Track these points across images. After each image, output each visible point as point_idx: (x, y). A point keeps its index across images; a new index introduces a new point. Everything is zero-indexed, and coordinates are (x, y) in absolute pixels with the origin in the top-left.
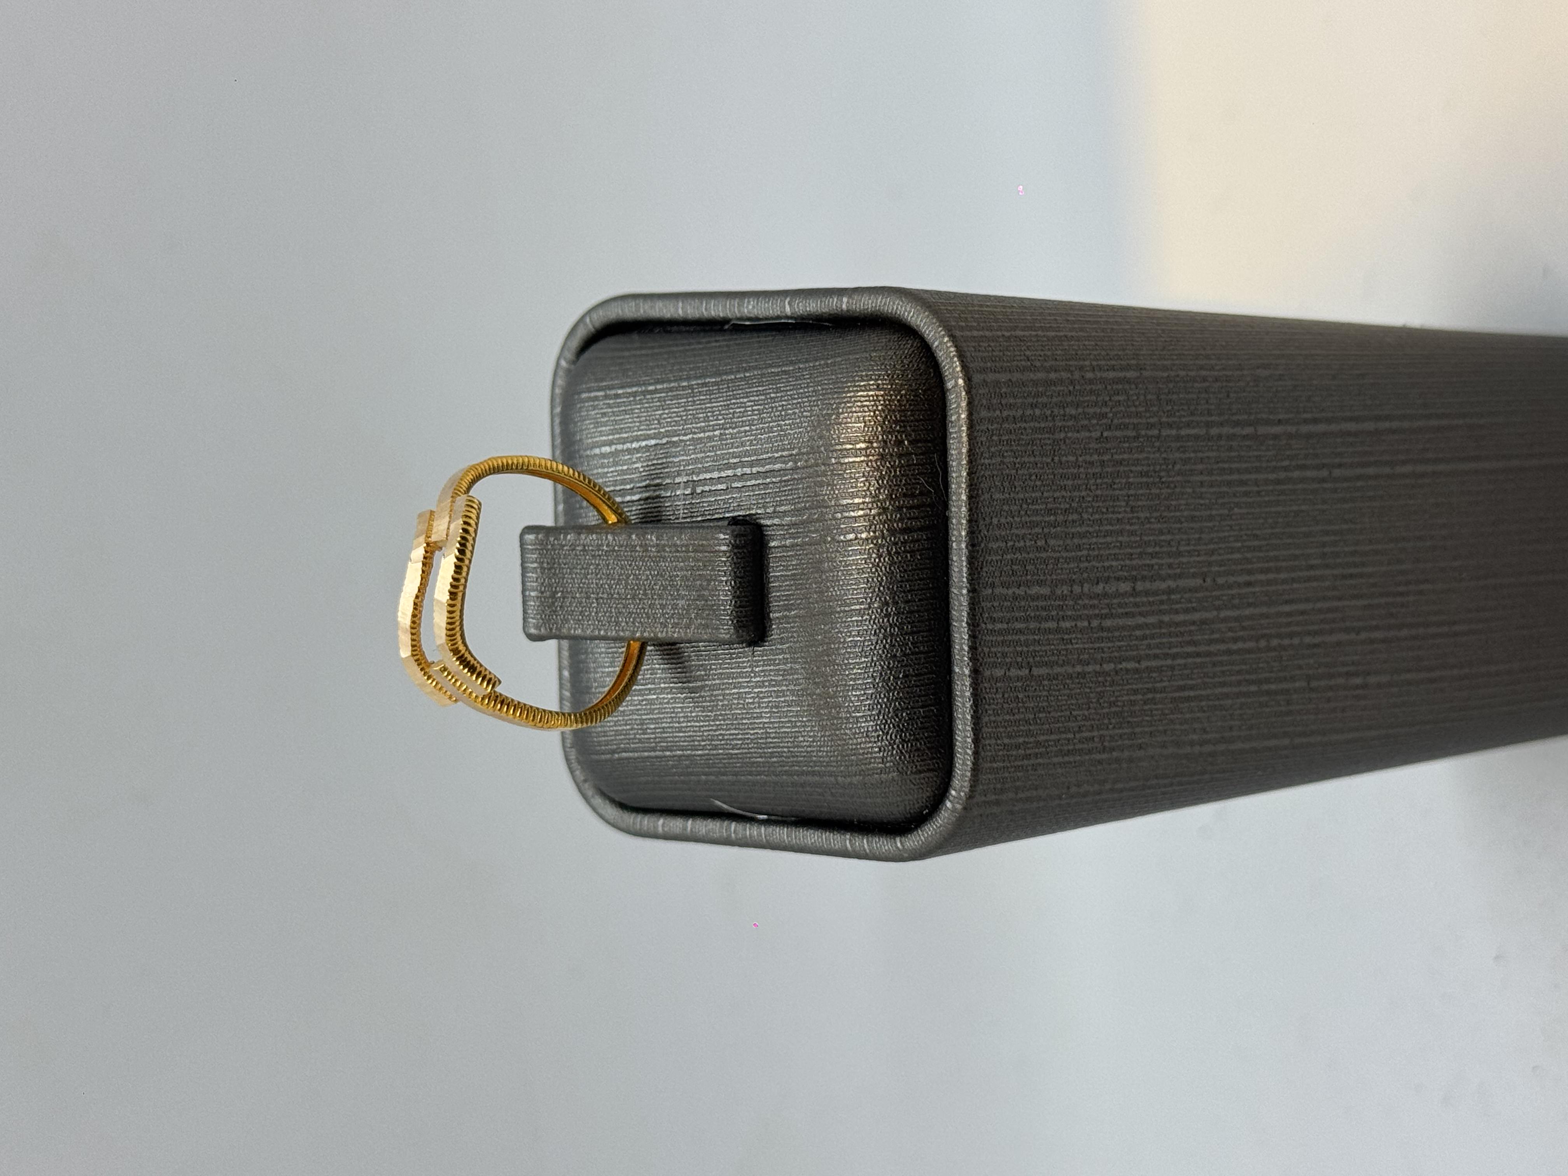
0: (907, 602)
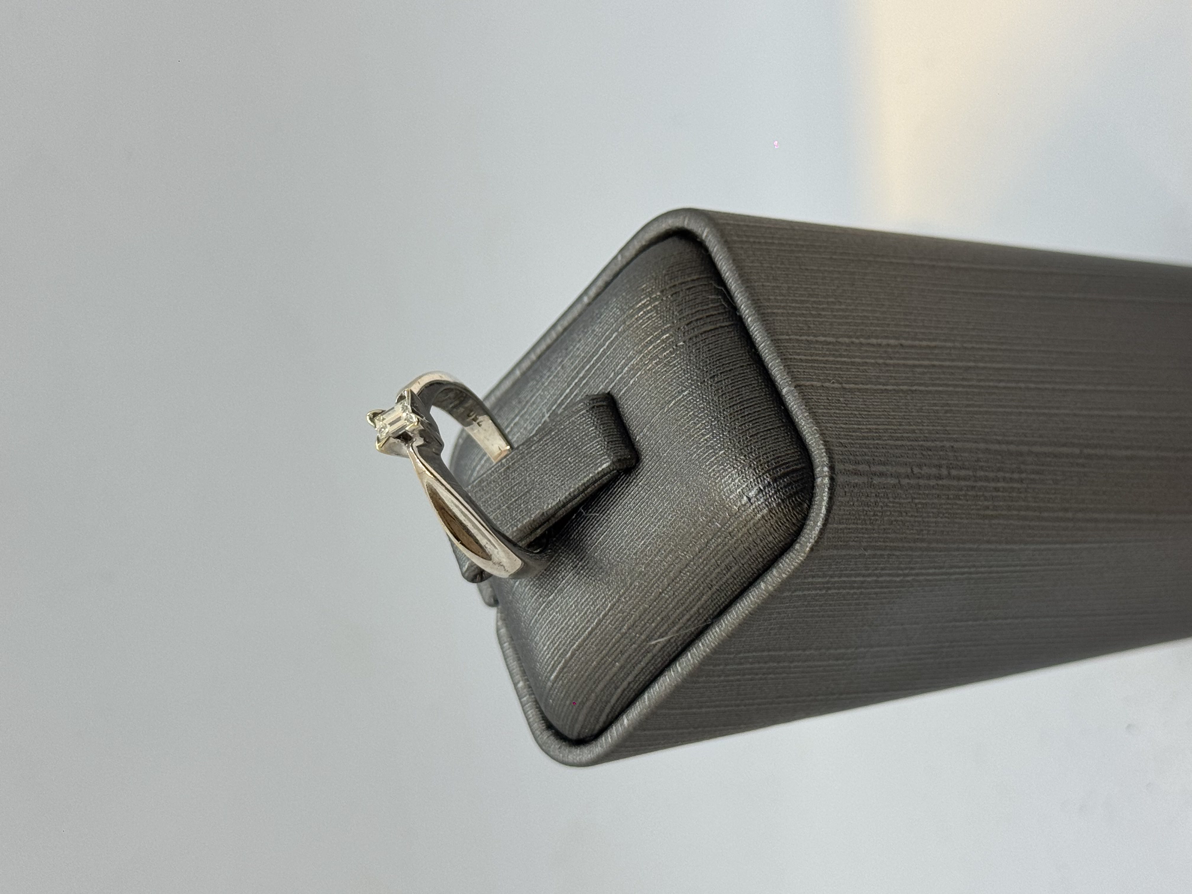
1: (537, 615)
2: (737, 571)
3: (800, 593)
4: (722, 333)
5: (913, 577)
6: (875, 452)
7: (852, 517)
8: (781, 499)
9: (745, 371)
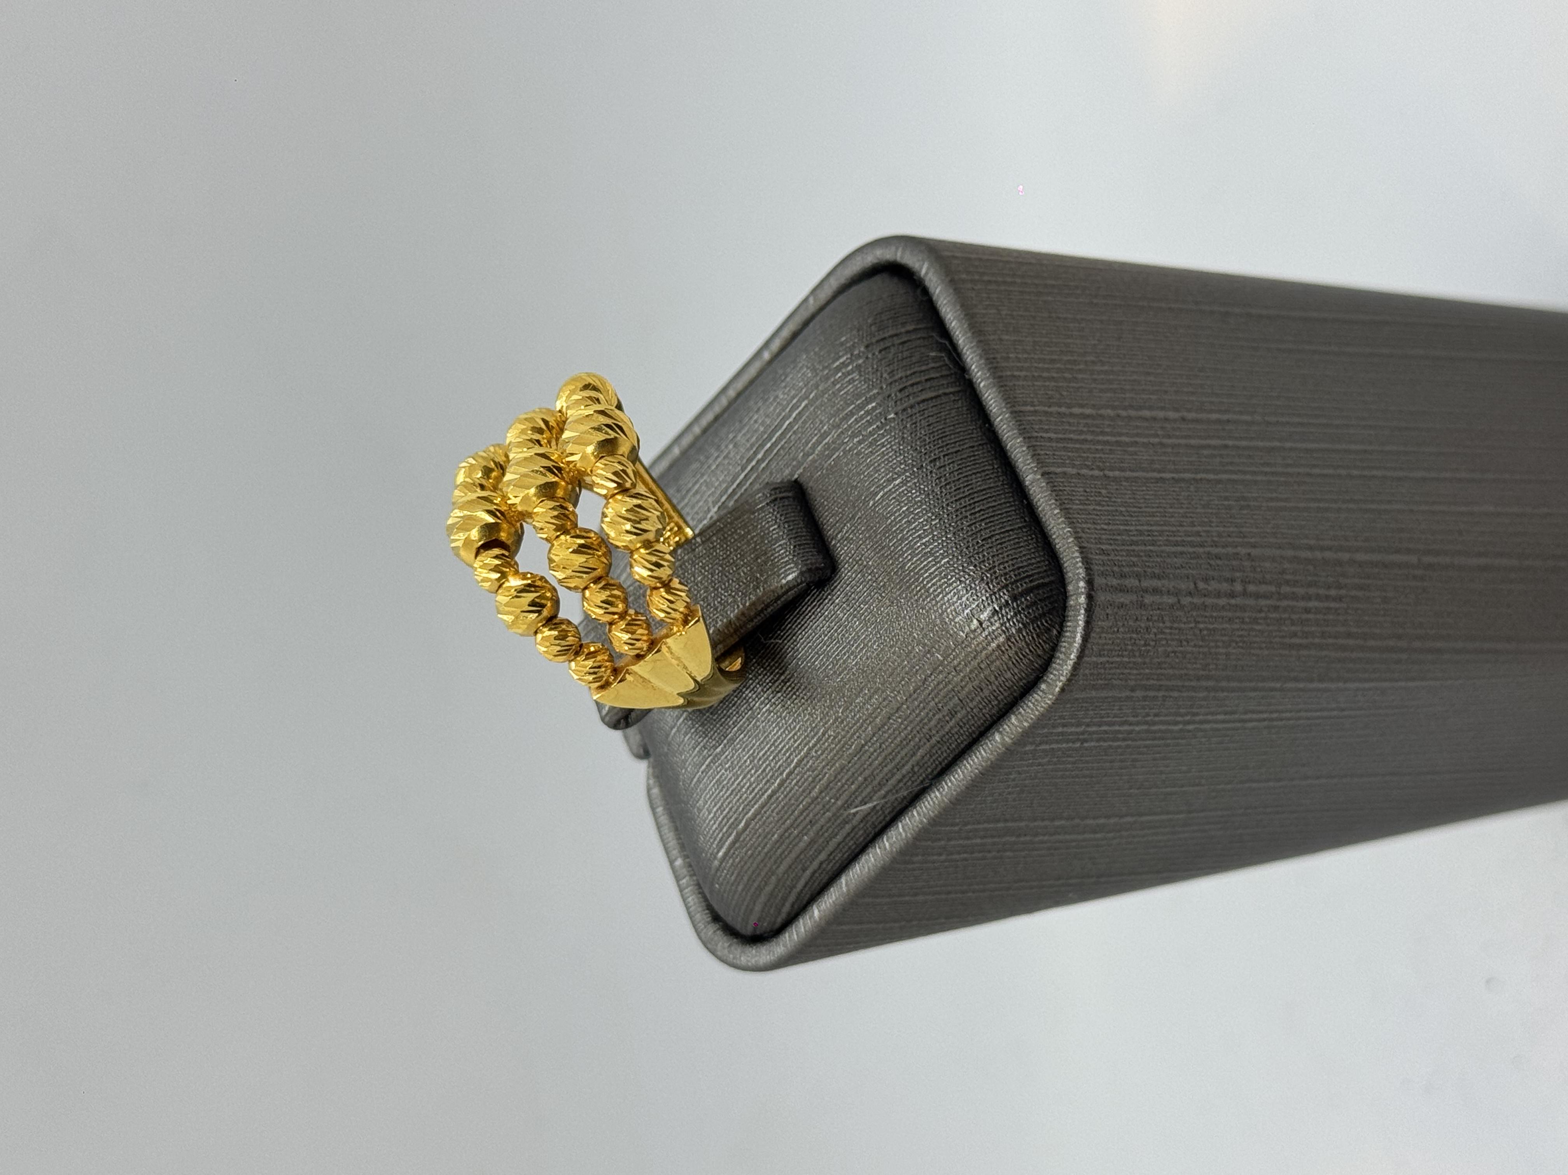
1: (700, 773)
2: (964, 718)
3: (1047, 747)
4: (947, 402)
5: (1197, 726)
6: (1147, 562)
7: (1116, 648)
8: (1023, 624)
9: (976, 453)
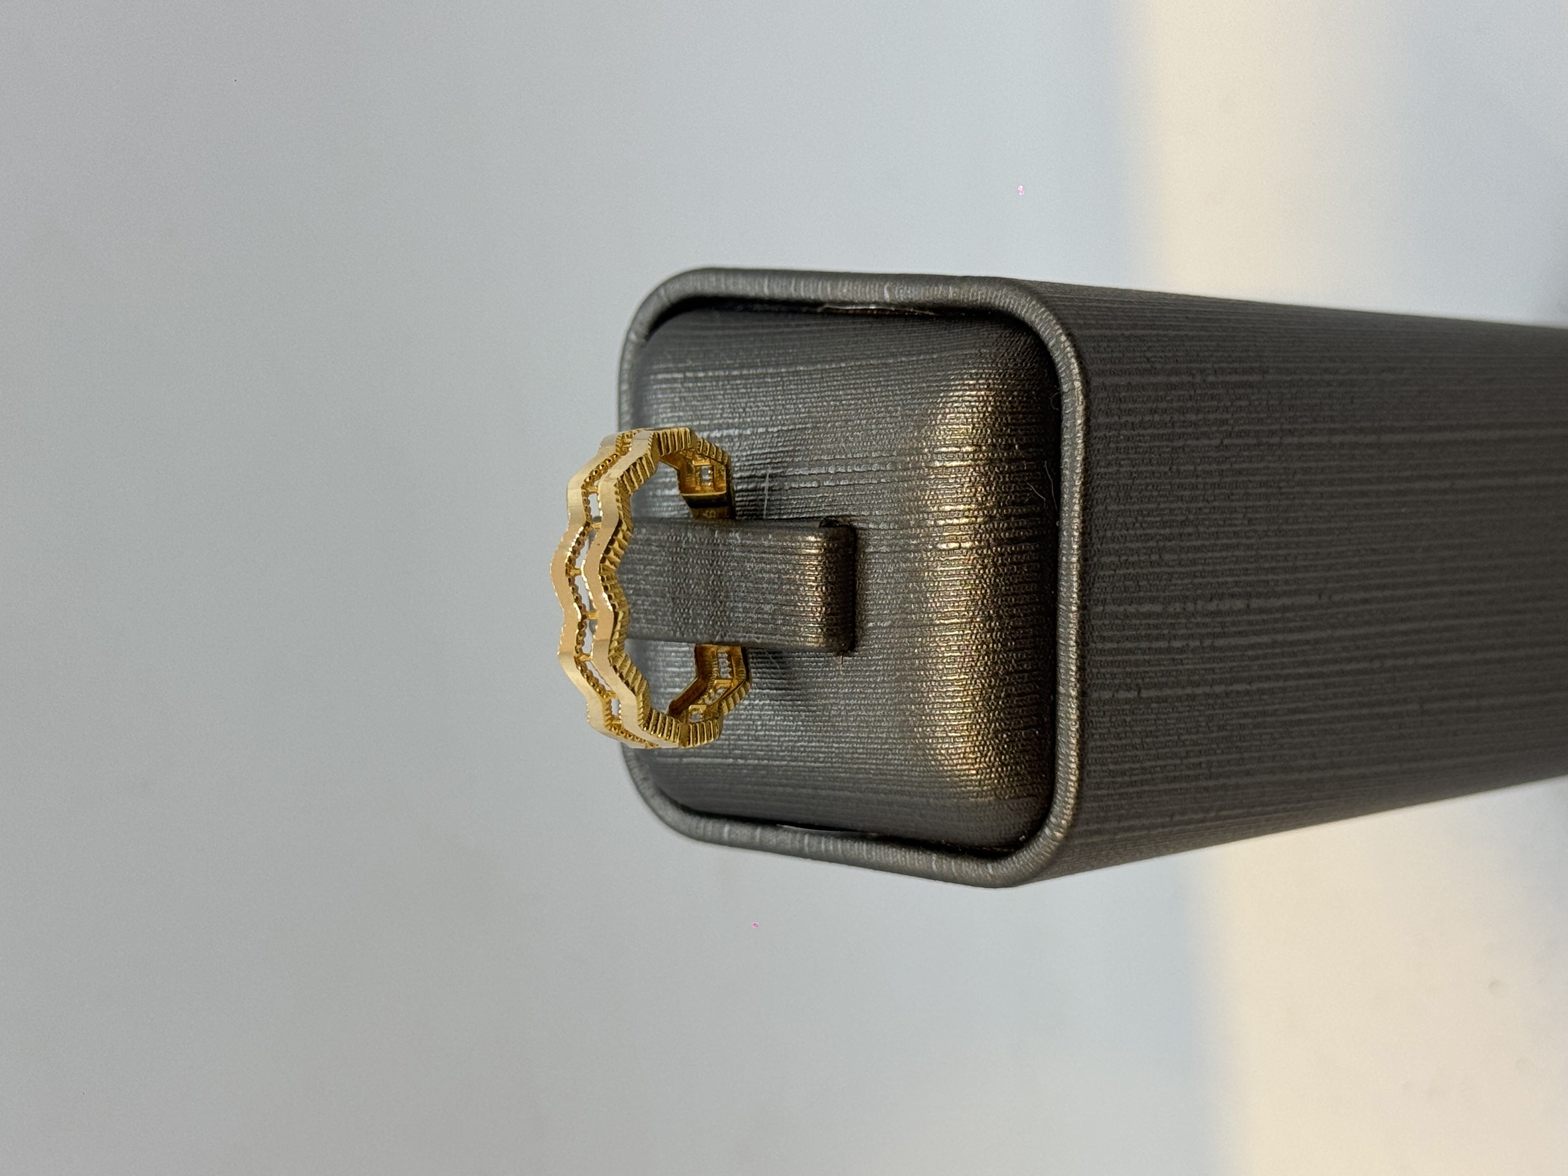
0: (1012, 616)
